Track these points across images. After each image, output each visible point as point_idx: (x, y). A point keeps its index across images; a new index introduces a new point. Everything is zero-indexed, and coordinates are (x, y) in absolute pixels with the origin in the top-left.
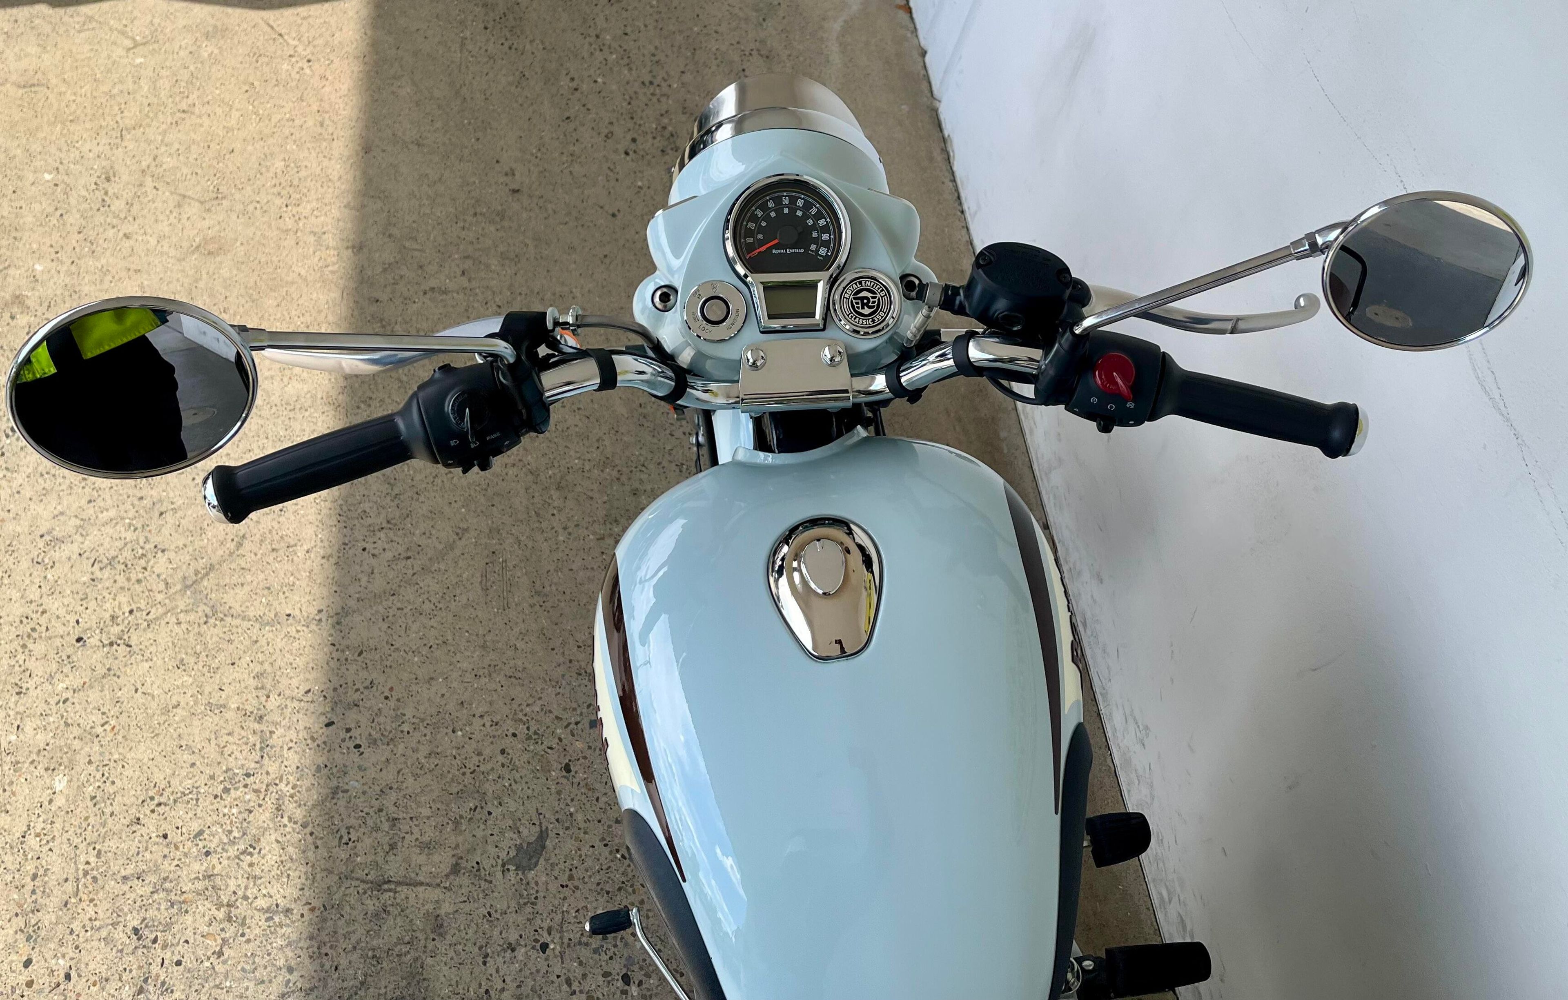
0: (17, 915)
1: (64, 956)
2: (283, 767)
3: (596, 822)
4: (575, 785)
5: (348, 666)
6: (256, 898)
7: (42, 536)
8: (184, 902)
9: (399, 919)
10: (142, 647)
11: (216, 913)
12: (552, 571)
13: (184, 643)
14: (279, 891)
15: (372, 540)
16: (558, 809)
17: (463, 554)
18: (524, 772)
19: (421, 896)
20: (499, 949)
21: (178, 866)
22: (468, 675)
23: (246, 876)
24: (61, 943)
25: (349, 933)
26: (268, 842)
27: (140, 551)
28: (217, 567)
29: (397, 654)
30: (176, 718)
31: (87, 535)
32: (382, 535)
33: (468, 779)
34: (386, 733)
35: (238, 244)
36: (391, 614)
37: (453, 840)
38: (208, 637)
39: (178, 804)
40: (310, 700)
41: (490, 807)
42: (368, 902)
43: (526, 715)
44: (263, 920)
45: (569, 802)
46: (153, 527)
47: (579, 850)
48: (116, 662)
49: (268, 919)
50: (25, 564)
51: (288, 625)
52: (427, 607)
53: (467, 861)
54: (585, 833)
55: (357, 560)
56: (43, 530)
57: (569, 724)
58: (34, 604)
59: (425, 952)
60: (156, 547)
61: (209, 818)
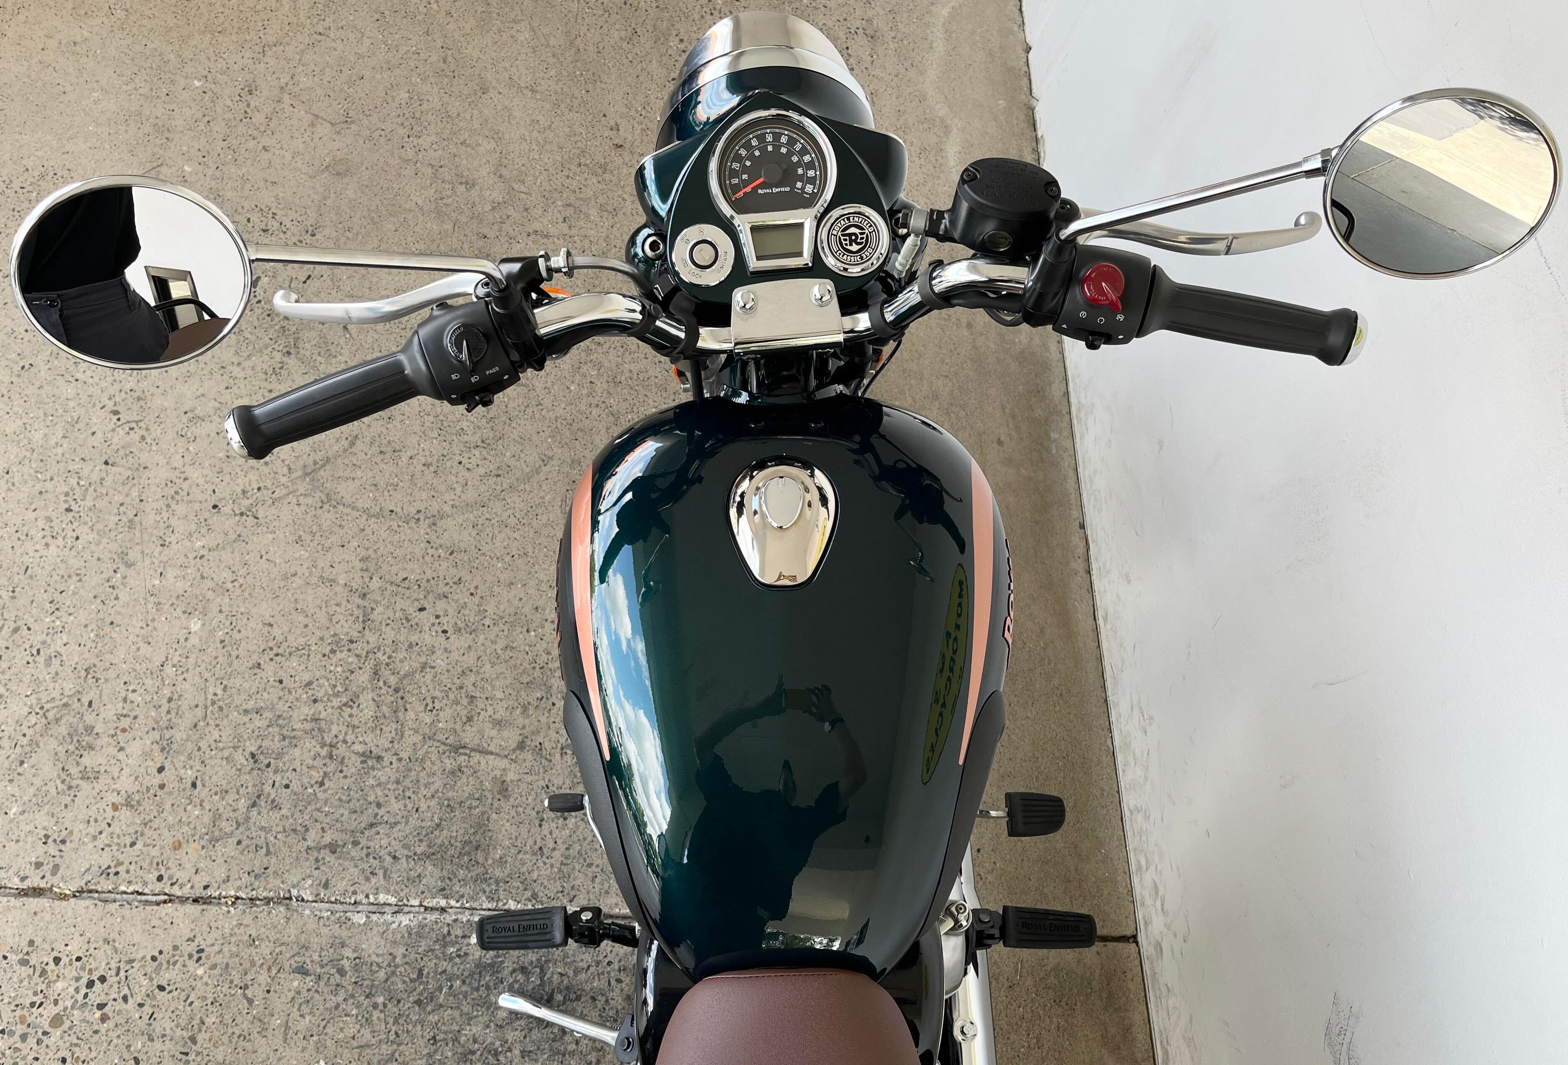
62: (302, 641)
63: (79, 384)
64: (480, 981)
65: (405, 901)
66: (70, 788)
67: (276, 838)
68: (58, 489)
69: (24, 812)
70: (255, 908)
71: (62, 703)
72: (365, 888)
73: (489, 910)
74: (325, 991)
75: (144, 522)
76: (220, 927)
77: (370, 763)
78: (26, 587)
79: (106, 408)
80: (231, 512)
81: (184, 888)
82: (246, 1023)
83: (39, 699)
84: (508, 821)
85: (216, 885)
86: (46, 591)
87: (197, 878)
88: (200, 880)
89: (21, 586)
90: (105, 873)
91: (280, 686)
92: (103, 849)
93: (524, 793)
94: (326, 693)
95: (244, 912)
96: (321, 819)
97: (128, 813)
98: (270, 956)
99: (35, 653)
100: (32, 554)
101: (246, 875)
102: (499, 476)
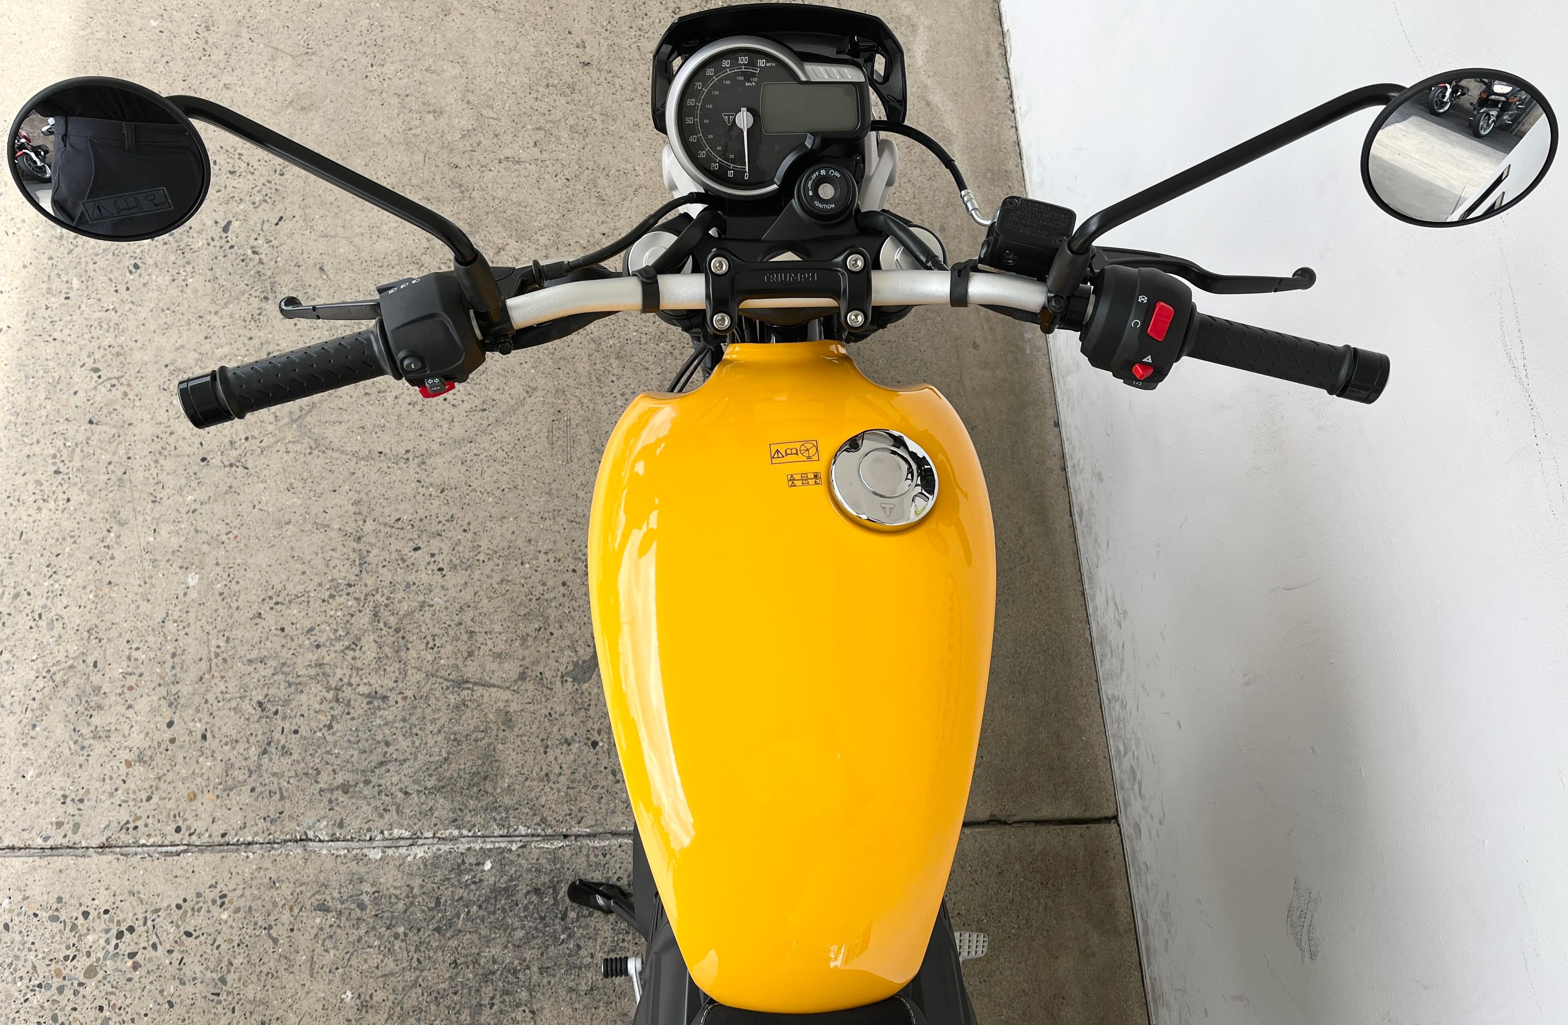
5: (433, 501)
6: (359, 685)
8: (300, 684)
9: (475, 712)
11: (326, 694)
13: (293, 469)
19: (493, 695)
20: (557, 742)
21: (293, 654)
26: (368, 642)
29: (473, 494)
30: (289, 533)
35: (328, 101)
37: (520, 653)
38: (313, 466)
39: (292, 604)
41: (551, 629)
48: (236, 481)
49: (369, 703)
50: (153, 390)
51: (380, 462)
59: (497, 739)
62: (301, 588)
63: (57, 344)
64: (495, 905)
65: (419, 834)
66: (83, 748)
67: (288, 782)
68: (45, 452)
69: (41, 774)
70: (273, 852)
71: (67, 665)
72: (379, 824)
73: (501, 836)
74: (347, 925)
75: (133, 479)
76: (240, 872)
77: (376, 703)
78: (22, 553)
79: (86, 367)
80: (220, 464)
81: (202, 837)
82: (272, 962)
83: (45, 663)
84: (513, 750)
85: (233, 833)
86: (42, 555)
87: (215, 827)
88: (217, 830)
89: (17, 551)
90: (125, 827)
91: (283, 634)
92: (120, 805)
93: (527, 723)
94: (329, 638)
95: (263, 856)
96: (331, 761)
97: (142, 769)
98: (291, 897)
99: (37, 618)
100: (25, 518)
101: (262, 820)
102: (484, 410)
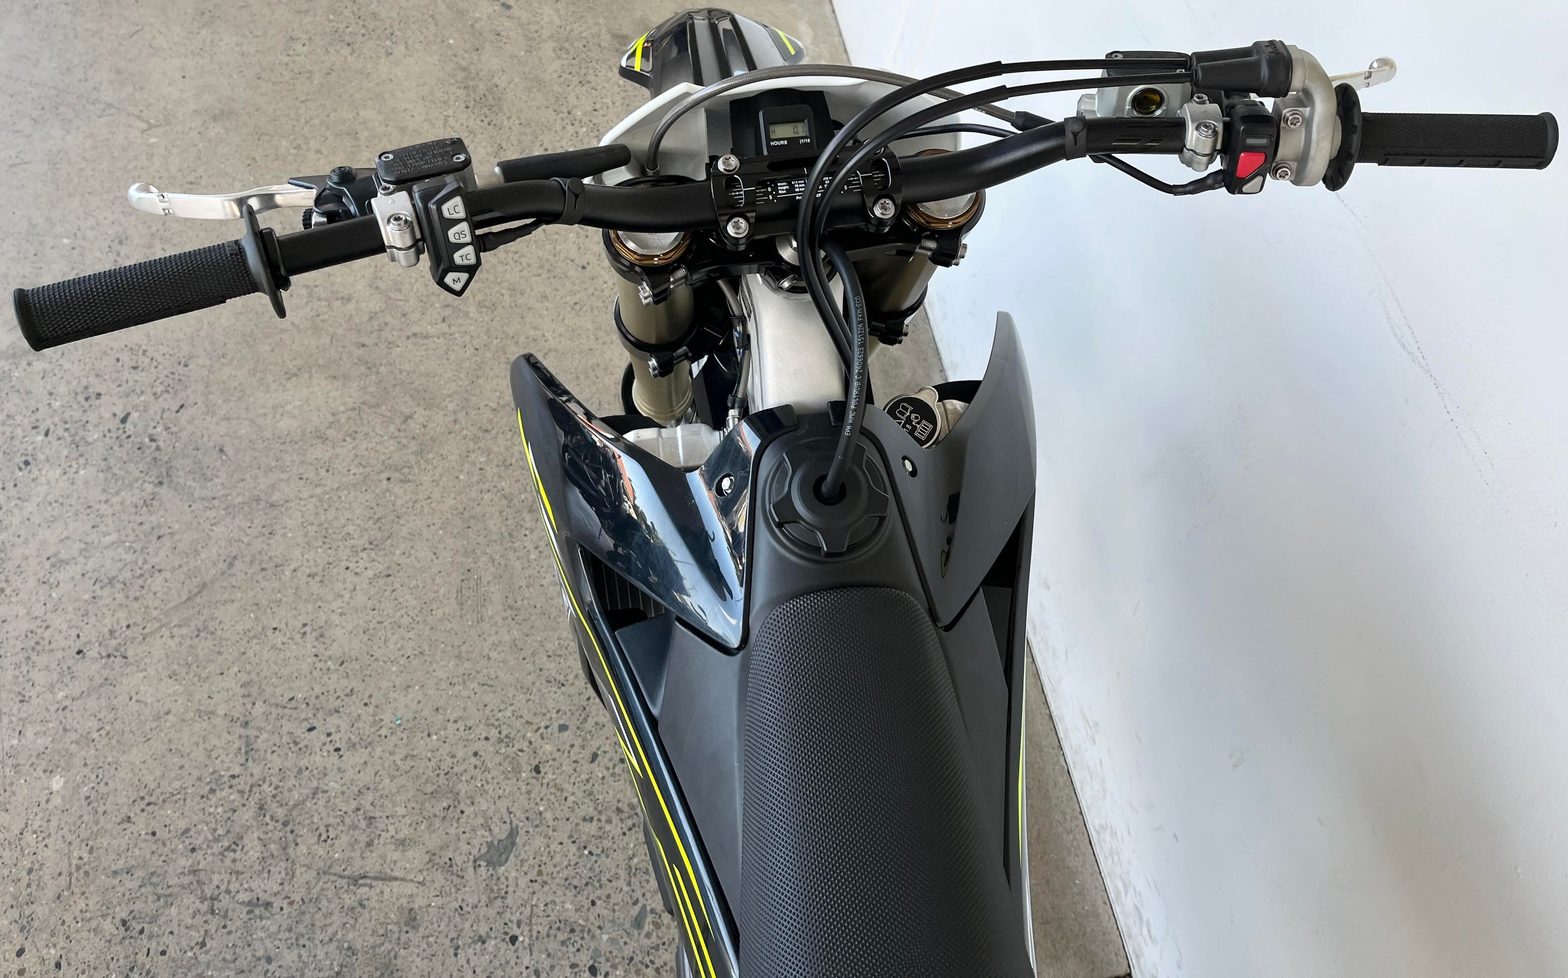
0: (12, 907)
1: (55, 946)
2: (266, 770)
3: (564, 820)
4: (545, 786)
7: (48, 559)
10: (138, 658)
12: (524, 587)
14: (260, 886)
15: (354, 560)
16: (527, 807)
17: (440, 572)
18: (494, 773)
22: (442, 683)
23: (229, 871)
24: (53, 935)
25: (325, 925)
27: (139, 572)
28: (209, 585)
31: (90, 557)
32: (364, 555)
33: (442, 780)
34: (365, 738)
36: (371, 627)
40: (294, 706)
42: (345, 896)
43: (498, 720)
44: (245, 913)
45: (538, 800)
46: (150, 550)
47: (548, 846)
52: (406, 620)
53: (440, 857)
54: (554, 830)
55: (340, 578)
56: (50, 553)
57: (539, 728)
58: (39, 620)
60: (153, 567)
61: (196, 817)
